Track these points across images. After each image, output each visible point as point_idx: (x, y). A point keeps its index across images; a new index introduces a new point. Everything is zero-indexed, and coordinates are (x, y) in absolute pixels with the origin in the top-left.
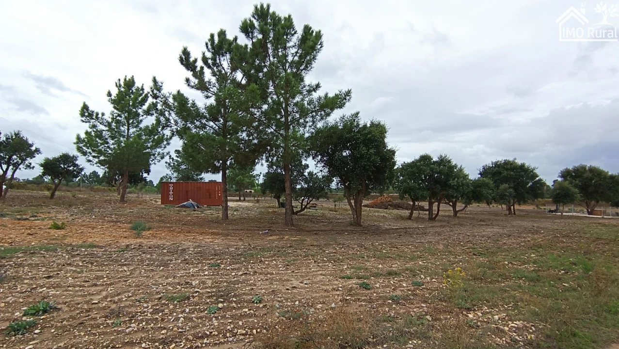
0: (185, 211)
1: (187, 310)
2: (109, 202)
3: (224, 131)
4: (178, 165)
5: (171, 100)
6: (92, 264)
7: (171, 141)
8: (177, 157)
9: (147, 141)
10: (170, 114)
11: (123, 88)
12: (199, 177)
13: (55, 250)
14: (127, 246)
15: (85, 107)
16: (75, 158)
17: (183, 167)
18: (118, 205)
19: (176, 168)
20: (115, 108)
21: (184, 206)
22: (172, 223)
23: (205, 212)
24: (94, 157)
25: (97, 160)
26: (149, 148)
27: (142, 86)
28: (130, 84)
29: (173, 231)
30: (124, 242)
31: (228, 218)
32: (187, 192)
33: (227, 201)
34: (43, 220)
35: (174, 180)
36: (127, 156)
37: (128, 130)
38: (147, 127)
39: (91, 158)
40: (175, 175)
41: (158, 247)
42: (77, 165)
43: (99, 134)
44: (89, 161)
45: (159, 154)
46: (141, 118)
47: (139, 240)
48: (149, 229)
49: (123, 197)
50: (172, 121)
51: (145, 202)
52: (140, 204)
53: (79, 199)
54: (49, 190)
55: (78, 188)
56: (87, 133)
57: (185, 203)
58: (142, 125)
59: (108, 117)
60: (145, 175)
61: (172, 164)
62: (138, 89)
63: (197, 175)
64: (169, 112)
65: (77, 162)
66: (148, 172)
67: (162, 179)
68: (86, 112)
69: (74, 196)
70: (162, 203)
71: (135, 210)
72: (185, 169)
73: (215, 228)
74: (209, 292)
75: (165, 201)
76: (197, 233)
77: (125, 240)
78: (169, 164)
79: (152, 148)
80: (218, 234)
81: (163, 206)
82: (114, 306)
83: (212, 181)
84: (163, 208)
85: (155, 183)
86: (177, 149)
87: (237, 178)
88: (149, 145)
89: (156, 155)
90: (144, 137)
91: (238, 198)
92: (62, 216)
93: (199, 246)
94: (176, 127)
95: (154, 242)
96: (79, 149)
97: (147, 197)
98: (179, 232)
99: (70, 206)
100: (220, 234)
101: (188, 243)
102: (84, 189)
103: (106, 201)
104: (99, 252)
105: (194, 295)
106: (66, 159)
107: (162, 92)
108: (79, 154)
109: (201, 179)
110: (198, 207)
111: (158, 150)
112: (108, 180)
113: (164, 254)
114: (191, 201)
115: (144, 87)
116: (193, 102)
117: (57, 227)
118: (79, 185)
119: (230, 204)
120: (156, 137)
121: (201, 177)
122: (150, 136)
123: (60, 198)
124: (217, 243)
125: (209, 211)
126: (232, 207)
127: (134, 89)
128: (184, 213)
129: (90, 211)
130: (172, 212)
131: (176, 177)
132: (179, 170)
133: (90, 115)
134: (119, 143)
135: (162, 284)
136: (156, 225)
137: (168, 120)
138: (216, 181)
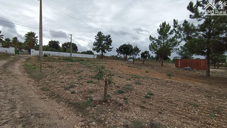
0: (186, 71)
1: (199, 111)
2: (158, 66)
3: (209, 35)
4: (182, 53)
5: (182, 26)
6: (159, 85)
7: (180, 44)
8: (181, 49)
9: (170, 44)
10: (181, 32)
11: (162, 26)
12: (191, 57)
13: (148, 79)
14: (168, 81)
15: (150, 36)
16: (148, 52)
17: (184, 53)
18: (161, 67)
19: (181, 54)
20: (159, 34)
21: (186, 69)
22: (181, 75)
23: (196, 72)
24: (153, 51)
25: (154, 52)
26: (171, 47)
27: (168, 24)
28: (164, 24)
29: (183, 78)
30: (166, 80)
31: (210, 76)
32: (186, 63)
33: (209, 68)
34: (143, 70)
35: (180, 58)
36: (163, 50)
37: (164, 41)
38: (170, 39)
39: (153, 52)
40: (180, 56)
41: (178, 83)
42: (149, 54)
43: (155, 44)
44: (153, 53)
45: (175, 49)
46: (168, 36)
47: (171, 80)
48: (174, 76)
49: (162, 64)
50: (182, 35)
51: (169, 66)
52: (168, 67)
53: (150, 64)
54: (142, 61)
55: (148, 61)
56: (151, 44)
57: (186, 68)
58: (168, 38)
59: (157, 38)
60: (169, 57)
61: (179, 52)
62: (167, 26)
63: (190, 56)
64: (181, 31)
65: (149, 53)
66: (170, 55)
67: (174, 58)
68: (151, 38)
69: (148, 63)
70: (176, 67)
71: (167, 69)
72: (185, 54)
73: (203, 80)
74: (208, 107)
75: (177, 66)
76: (194, 81)
77: (166, 79)
78: (178, 52)
79: (172, 47)
80: (205, 83)
81: (176, 68)
82: (169, 99)
83: (197, 58)
84: (176, 69)
85: (172, 59)
86: (181, 46)
87: (214, 57)
88: (171, 45)
89: (174, 49)
90: (169, 43)
91: (214, 67)
92: (147, 69)
93: (196, 86)
94: (183, 37)
95: (176, 81)
96: (150, 49)
97: (170, 65)
98: (185, 79)
99: (148, 66)
100: (207, 83)
101: (191, 83)
102: (150, 61)
103: (157, 65)
104: (160, 81)
105: (200, 105)
106: (146, 52)
107: (178, 24)
108: (150, 51)
109: (192, 58)
110: (192, 70)
111: (175, 47)
112: (157, 58)
113: (181, 86)
114: (188, 67)
115: (169, 24)
116: (192, 24)
117: (147, 72)
118: (148, 60)
119: (211, 70)
120: (174, 42)
121: (192, 57)
122: (171, 42)
123: (145, 64)
124: (206, 87)
125: (198, 72)
126: (211, 71)
127: (165, 26)
128: (186, 72)
129: (153, 68)
130: (181, 71)
131: (180, 57)
132: (182, 54)
133: (152, 38)
134: (161, 45)
135: (184, 97)
136: (175, 75)
137: (180, 35)
138: (199, 59)
